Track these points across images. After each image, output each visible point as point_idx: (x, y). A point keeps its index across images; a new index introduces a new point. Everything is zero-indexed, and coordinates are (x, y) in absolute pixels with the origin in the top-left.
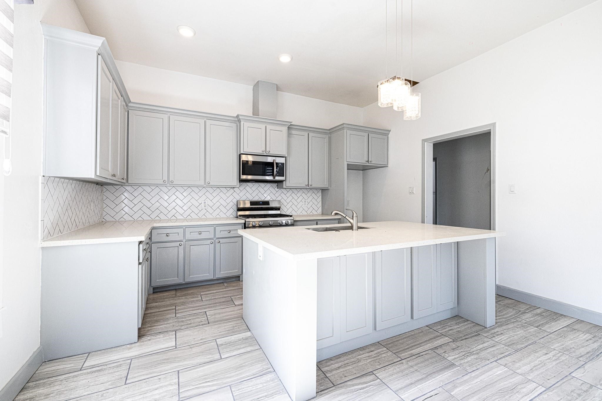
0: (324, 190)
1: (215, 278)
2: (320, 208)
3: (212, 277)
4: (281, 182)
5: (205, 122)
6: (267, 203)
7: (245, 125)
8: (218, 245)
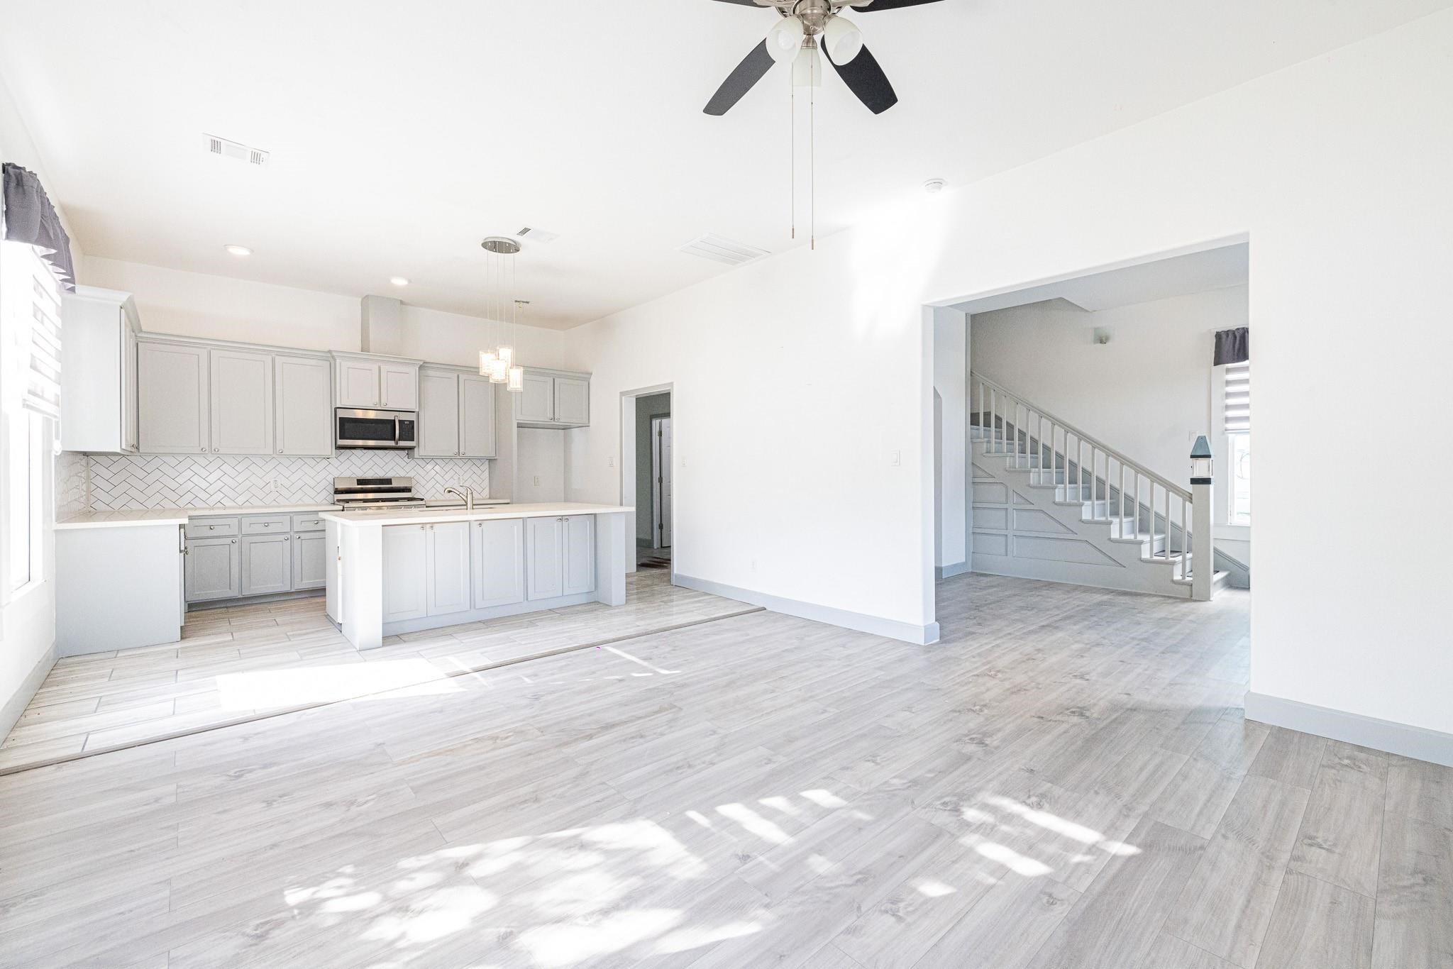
0: (491, 461)
1: (293, 590)
2: (487, 489)
3: (287, 588)
4: (411, 448)
5: (273, 361)
6: (389, 481)
7: (343, 366)
8: (297, 543)
